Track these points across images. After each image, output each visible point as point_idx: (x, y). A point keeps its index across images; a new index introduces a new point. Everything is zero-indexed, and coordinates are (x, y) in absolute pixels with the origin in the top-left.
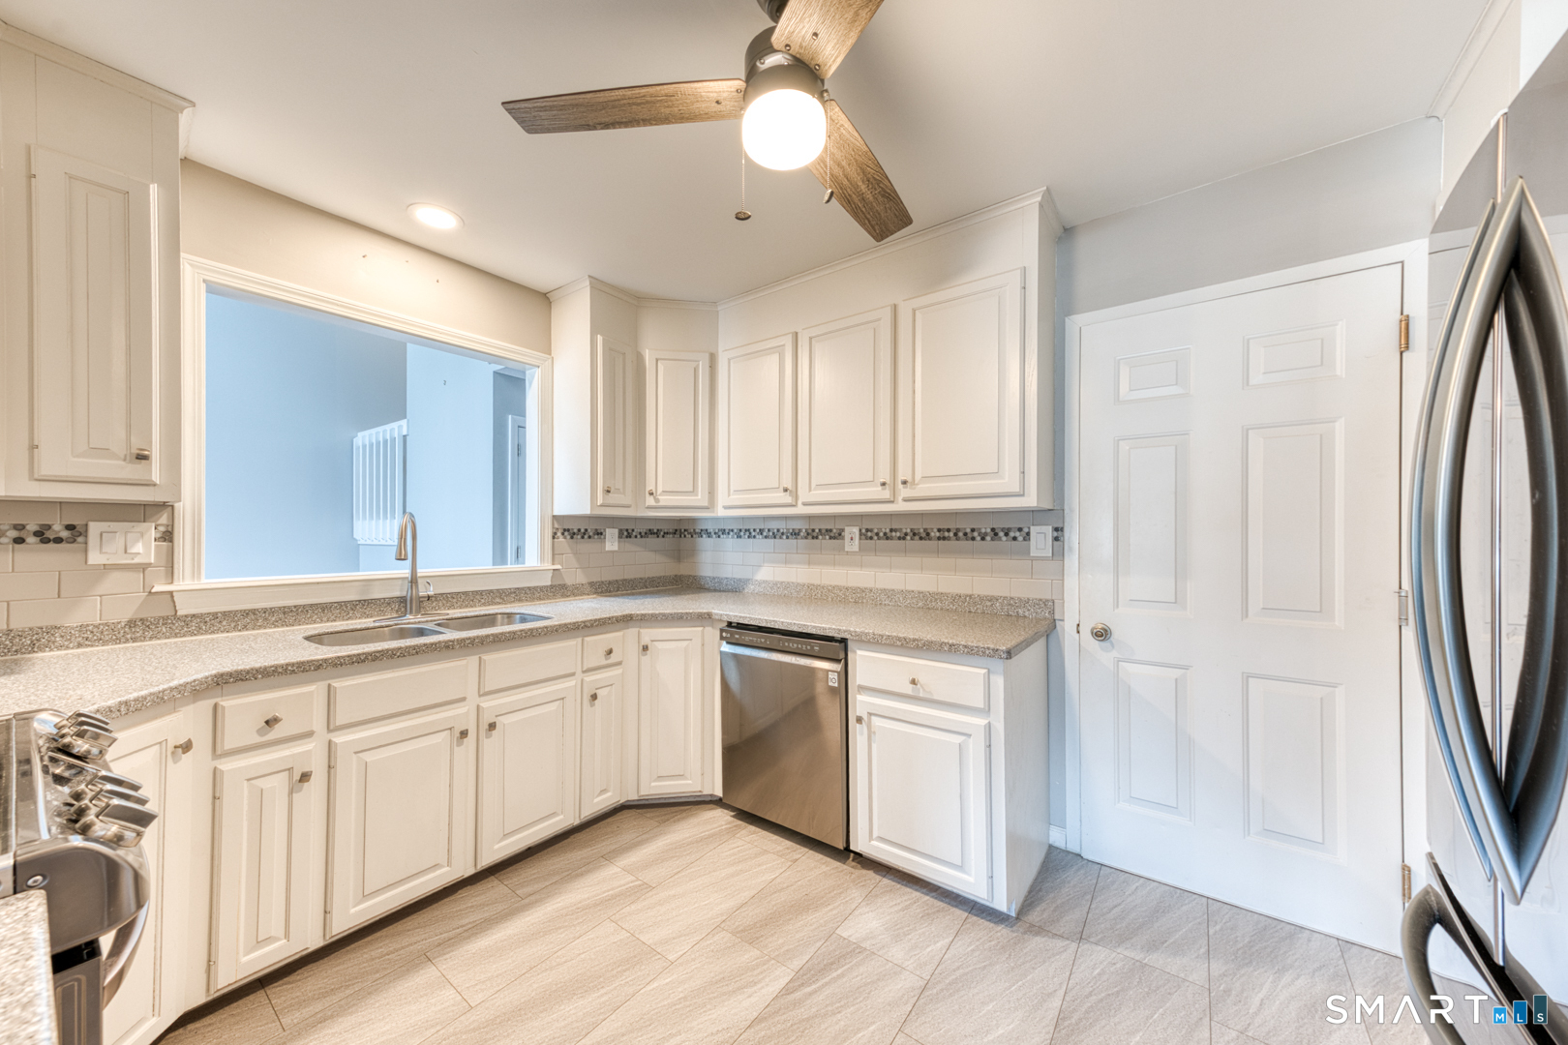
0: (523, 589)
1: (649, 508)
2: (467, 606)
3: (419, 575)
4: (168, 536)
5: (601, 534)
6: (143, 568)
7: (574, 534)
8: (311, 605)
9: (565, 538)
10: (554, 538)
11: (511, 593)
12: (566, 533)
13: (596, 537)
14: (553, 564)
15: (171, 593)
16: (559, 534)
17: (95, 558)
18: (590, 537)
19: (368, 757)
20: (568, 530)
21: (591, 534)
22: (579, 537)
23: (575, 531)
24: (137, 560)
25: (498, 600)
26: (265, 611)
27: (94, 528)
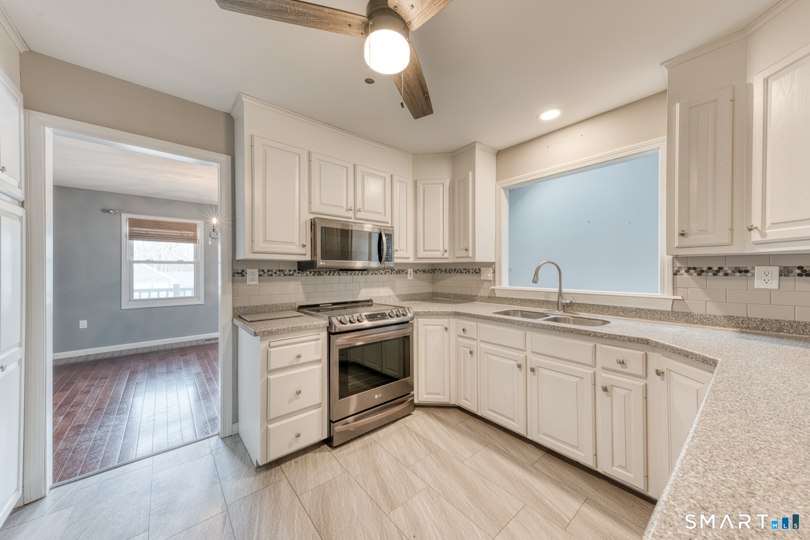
0: (643, 310)
1: (758, 244)
2: (599, 313)
3: (563, 292)
4: (494, 272)
5: (747, 271)
6: (490, 281)
7: (702, 271)
8: (529, 300)
9: (691, 275)
10: (675, 274)
11: (632, 311)
12: (692, 271)
13: (738, 274)
14: (674, 295)
15: (494, 289)
16: (683, 271)
17: (482, 278)
18: (726, 274)
19: (490, 357)
20: (694, 268)
21: (729, 272)
22: (710, 274)
23: (705, 269)
24: (489, 279)
25: (621, 314)
26: (516, 299)
27: (482, 269)
